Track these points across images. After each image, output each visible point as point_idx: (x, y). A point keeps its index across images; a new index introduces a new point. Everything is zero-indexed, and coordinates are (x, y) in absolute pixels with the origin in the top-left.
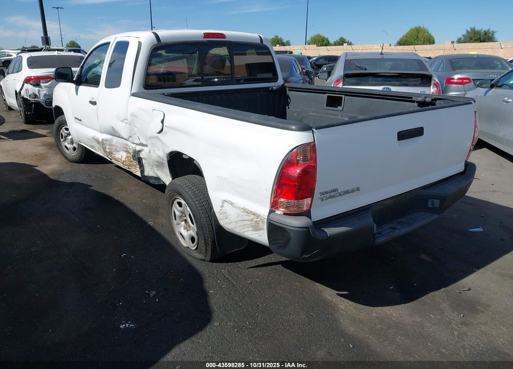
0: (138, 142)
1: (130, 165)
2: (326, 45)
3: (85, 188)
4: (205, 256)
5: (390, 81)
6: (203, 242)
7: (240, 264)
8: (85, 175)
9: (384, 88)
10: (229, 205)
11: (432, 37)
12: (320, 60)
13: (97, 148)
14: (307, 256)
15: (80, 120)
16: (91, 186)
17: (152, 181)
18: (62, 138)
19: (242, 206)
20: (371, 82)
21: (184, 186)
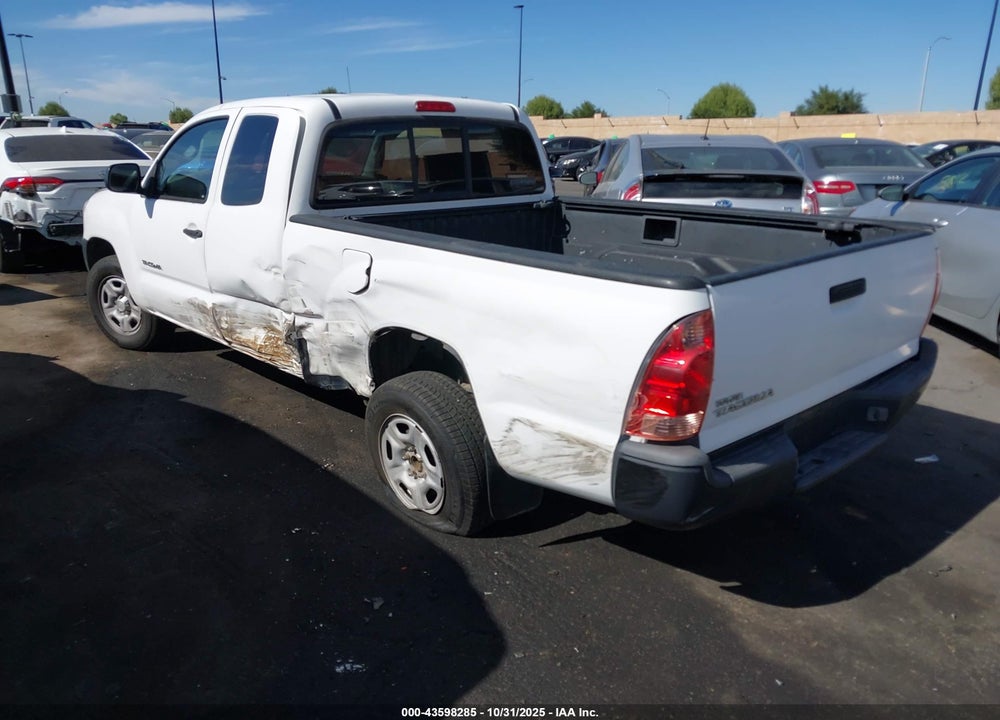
0: (302, 310)
1: (275, 354)
2: (557, 117)
3: (172, 400)
4: (459, 526)
5: (719, 188)
6: (458, 498)
7: (526, 539)
8: (161, 372)
9: (719, 202)
10: (525, 427)
11: (751, 104)
12: (554, 146)
13: (196, 320)
14: (694, 519)
15: (158, 267)
16: (184, 397)
17: (324, 384)
18: (106, 301)
19: (557, 429)
20: (687, 190)
21: (417, 394)
